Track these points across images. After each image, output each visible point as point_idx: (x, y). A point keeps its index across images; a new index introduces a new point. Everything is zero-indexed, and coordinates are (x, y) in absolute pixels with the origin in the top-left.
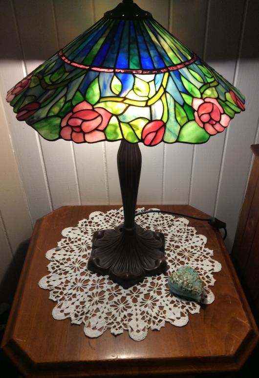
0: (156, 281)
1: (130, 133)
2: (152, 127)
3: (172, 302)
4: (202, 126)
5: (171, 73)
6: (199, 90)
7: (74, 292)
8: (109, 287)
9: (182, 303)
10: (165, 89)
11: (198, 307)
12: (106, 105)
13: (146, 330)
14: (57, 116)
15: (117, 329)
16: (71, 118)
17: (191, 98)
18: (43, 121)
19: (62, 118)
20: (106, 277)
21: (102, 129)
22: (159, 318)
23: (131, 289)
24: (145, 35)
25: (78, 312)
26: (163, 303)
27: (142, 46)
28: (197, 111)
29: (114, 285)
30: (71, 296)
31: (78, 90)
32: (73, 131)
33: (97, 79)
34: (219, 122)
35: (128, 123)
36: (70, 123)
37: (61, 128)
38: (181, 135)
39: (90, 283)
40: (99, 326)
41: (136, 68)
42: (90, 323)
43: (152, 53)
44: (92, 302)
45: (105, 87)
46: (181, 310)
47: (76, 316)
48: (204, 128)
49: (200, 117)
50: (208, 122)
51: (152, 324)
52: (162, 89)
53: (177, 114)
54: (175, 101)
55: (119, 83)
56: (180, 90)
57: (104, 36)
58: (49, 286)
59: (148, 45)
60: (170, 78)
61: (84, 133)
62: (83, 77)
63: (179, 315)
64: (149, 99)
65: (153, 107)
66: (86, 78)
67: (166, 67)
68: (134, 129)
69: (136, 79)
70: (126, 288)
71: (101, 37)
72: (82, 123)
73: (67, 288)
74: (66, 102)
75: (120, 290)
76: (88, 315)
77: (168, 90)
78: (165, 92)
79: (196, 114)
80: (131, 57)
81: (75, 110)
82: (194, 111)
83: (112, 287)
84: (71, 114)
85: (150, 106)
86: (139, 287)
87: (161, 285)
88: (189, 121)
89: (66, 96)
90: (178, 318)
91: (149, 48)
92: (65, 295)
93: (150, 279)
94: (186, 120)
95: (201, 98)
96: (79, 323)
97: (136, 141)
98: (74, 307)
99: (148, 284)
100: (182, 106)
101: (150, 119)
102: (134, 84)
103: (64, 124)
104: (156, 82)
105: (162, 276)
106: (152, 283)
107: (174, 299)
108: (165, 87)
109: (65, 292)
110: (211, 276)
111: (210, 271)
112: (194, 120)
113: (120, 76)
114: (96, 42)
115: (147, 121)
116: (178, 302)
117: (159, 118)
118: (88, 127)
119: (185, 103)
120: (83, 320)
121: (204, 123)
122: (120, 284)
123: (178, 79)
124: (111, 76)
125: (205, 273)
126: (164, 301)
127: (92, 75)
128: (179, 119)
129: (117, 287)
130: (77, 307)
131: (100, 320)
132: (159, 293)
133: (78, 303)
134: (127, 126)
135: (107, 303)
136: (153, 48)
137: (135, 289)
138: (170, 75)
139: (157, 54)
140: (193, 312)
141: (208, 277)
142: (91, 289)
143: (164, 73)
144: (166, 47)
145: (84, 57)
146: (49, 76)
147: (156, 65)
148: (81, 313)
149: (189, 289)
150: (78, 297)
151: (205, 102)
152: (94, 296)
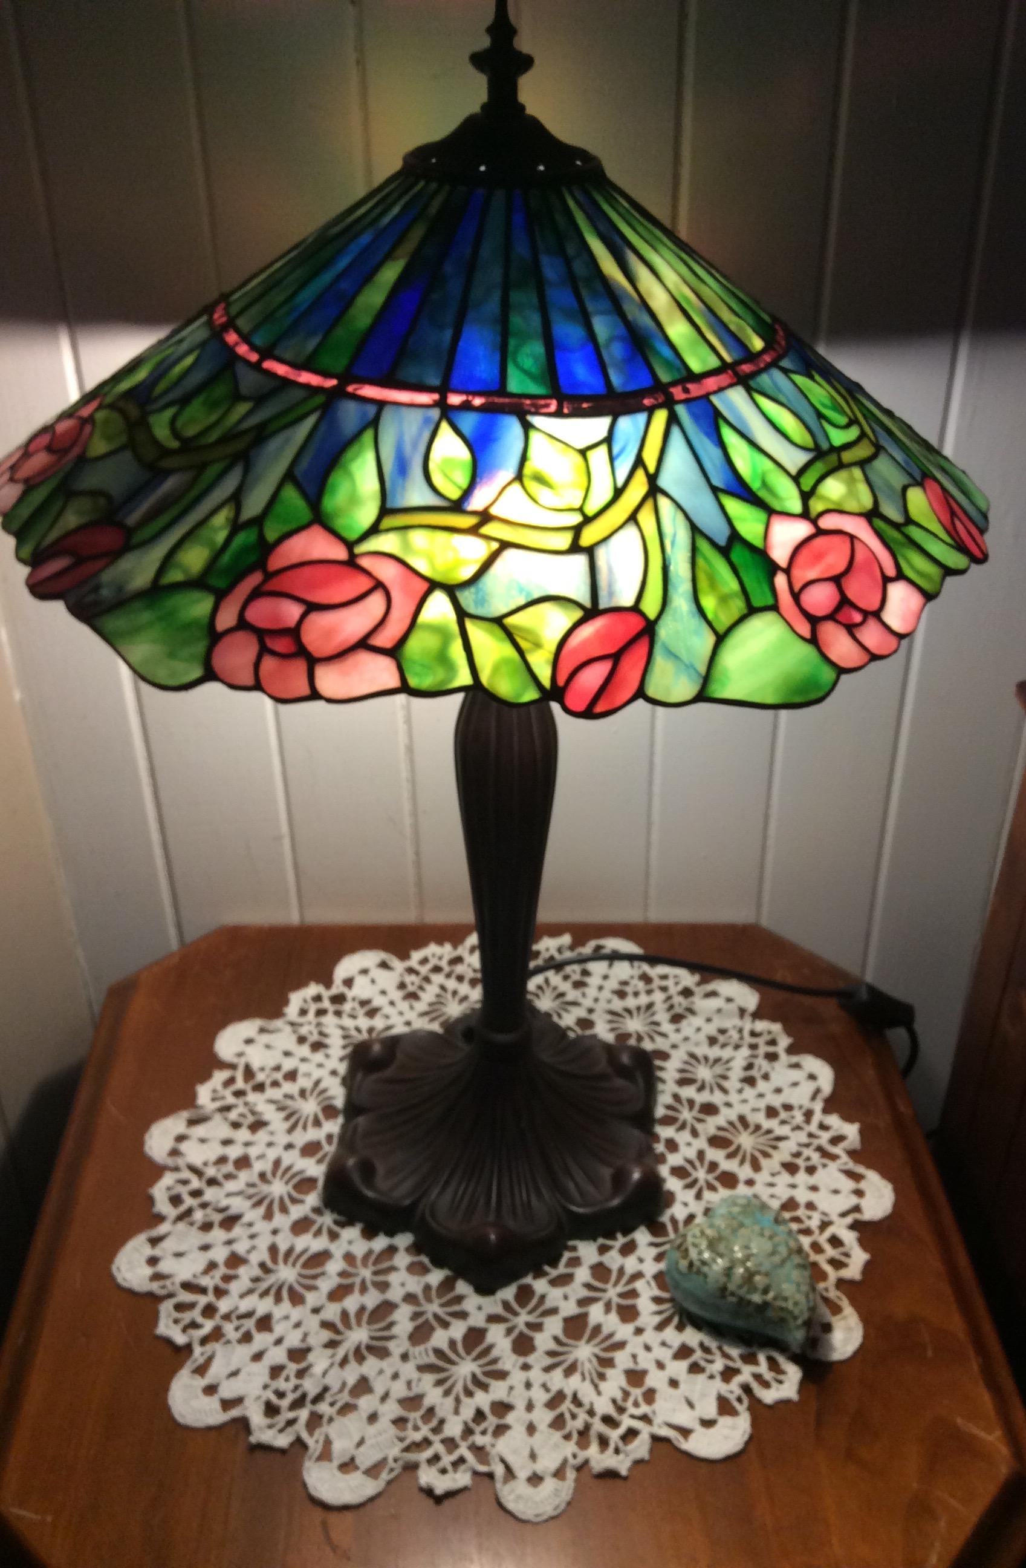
0: (613, 1259)
1: (506, 661)
2: (599, 636)
3: (684, 1352)
4: (807, 634)
5: (681, 410)
6: (796, 479)
7: (264, 1306)
8: (414, 1284)
9: (726, 1356)
10: (652, 479)
11: (793, 1373)
12: (406, 545)
13: (571, 1475)
14: (198, 583)
15: (444, 1471)
16: (256, 594)
17: (762, 516)
18: (137, 605)
19: (220, 596)
20: (404, 1240)
21: (389, 645)
22: (627, 1422)
23: (508, 1293)
24: (570, 251)
25: (281, 1395)
26: (642, 1354)
27: (560, 297)
28: (787, 571)
29: (436, 1277)
30: (250, 1324)
31: (289, 476)
32: (264, 650)
33: (368, 436)
34: (877, 614)
35: (498, 621)
36: (252, 615)
37: (214, 637)
38: (717, 672)
39: (334, 1266)
40: (367, 1457)
41: (534, 389)
42: (328, 1442)
43: (602, 327)
44: (341, 1352)
45: (402, 467)
46: (718, 1386)
47: (271, 1410)
48: (813, 640)
49: (796, 596)
50: (831, 617)
51: (593, 1450)
52: (640, 477)
53: (703, 583)
54: (695, 530)
55: (464, 454)
56: (717, 482)
57: (400, 251)
58: (157, 1277)
59: (584, 293)
60: (676, 432)
61: (312, 662)
62: (309, 422)
63: (710, 1410)
64: (588, 520)
65: (601, 554)
66: (323, 428)
67: (659, 387)
68: (523, 644)
69: (533, 434)
70: (485, 1289)
71: (389, 256)
72: (303, 616)
73: (235, 1287)
74: (236, 527)
75: (459, 1299)
76: (323, 1408)
77: (663, 482)
78: (654, 490)
79: (780, 580)
80: (512, 343)
81: (276, 562)
82: (772, 568)
83: (427, 1288)
84: (255, 579)
85: (590, 551)
86: (540, 1286)
87: (638, 1275)
88: (752, 610)
89: (236, 499)
90: (708, 1423)
91: (590, 307)
92: (227, 1317)
93: (587, 1251)
94: (738, 606)
95: (805, 515)
96: (282, 1441)
97: (531, 695)
98: (261, 1371)
99: (582, 1274)
100: (725, 551)
101: (588, 603)
102: (524, 459)
103: (226, 619)
104: (615, 450)
105: (642, 1236)
106: (600, 1271)
107: (692, 1337)
108: (652, 469)
109: (224, 1306)
110: (849, 1238)
111: (843, 1215)
112: (775, 608)
113: (469, 422)
114: (368, 277)
115: (578, 614)
116: (706, 1350)
117: (628, 601)
118: (330, 633)
119: (735, 537)
120: (300, 1428)
121: (814, 621)
122: (460, 1272)
123: (708, 435)
124: (427, 421)
125: (824, 1225)
126: (648, 1348)
127: (349, 414)
128: (709, 603)
129: (447, 1285)
130: (276, 1371)
131: (371, 1430)
132: (628, 1313)
133: (277, 1355)
134: (492, 633)
135: (405, 1357)
136: (606, 304)
137: (525, 1295)
138: (673, 420)
139: (621, 330)
140: (769, 1396)
141: (835, 1241)
142: (338, 1294)
143: (651, 411)
144: (659, 300)
145: (316, 340)
146: (169, 413)
147: (616, 379)
148: (290, 1398)
149: (756, 1298)
150: (279, 1329)
151: (820, 532)
152: (348, 1326)
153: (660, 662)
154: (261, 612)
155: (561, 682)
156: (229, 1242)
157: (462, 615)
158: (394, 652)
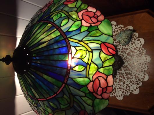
0: (121, 50)
1: (109, 62)
2: (105, 49)
3: (132, 44)
4: (100, 22)
5: (68, 36)
6: (75, 22)
7: (125, 85)
8: (123, 70)
9: (133, 40)
10: (80, 41)
11: (135, 33)
12: (91, 74)
13: (146, 55)
14: (93, 101)
15: (145, 68)
16: (97, 94)
17: (82, 27)
18: (95, 108)
19: (96, 98)
20: (118, 71)
21: (106, 77)
22: (140, 50)
23: (124, 61)
24: (42, 51)
25: (136, 83)
26: (132, 48)
27: (51, 52)
28: (91, 24)
29: (122, 68)
30: (127, 86)
31: (79, 90)
32: (105, 92)
33: (74, 79)
34: (94, 13)
35: (103, 62)
37: (103, 98)
38: (108, 34)
39: (121, 78)
40: (143, 75)
42: (142, 79)
43: (56, 47)
44: (131, 77)
45: (79, 75)
46: (136, 41)
47: (138, 84)
48: (101, 21)
49: (95, 23)
50: (97, 19)
51: (143, 53)
53: (95, 35)
54: (87, 36)
55: (78, 66)
56: (79, 32)
58: (122, 96)
59: (50, 49)
60: (72, 37)
61: (108, 86)
62: (70, 87)
63: (139, 42)
64: (87, 50)
65: (92, 49)
66: (71, 85)
67: (65, 39)
68: (106, 59)
70: (124, 63)
71: (42, 77)
72: (101, 87)
73: (123, 88)
74: (86, 96)
75: (125, 66)
76: (138, 79)
77: (80, 40)
78: (82, 41)
79: (92, 25)
80: (60, 59)
81: (92, 91)
82: (91, 26)
83: (123, 69)
84: (94, 94)
85: (92, 50)
86: (124, 58)
87: (123, 48)
88: (98, 29)
89: (81, 97)
90: (140, 42)
91: (52, 48)
92: (127, 89)
93: (119, 53)
94: (97, 31)
95: (81, 21)
96: (141, 83)
97: (113, 58)
98: (133, 85)
99: (122, 54)
100: (90, 32)
101: (100, 51)
102: (78, 58)
103: (100, 97)
104: (76, 46)
105: (118, 47)
106: (122, 52)
107: (130, 43)
108: (78, 41)
109: (125, 89)
110: (119, 26)
111: (116, 27)
112: (97, 26)
115: (102, 52)
116: (132, 42)
117: (99, 45)
118: (104, 84)
119: (87, 31)
120: (140, 81)
121: (98, 21)
122: (122, 66)
123: (71, 33)
124: (72, 71)
125: (117, 29)
126: (131, 47)
127: (70, 82)
128: (98, 35)
129: (123, 67)
130: (133, 84)
131: (140, 75)
132: (127, 49)
133: (131, 84)
134: (105, 63)
135: (132, 71)
136: (51, 46)
137: (124, 59)
138: (70, 38)
139: (56, 44)
140: (137, 36)
141: (119, 28)
142: (124, 78)
143: (69, 41)
145: (55, 86)
146: (61, 106)
147: (64, 45)
148: (136, 82)
150: (128, 83)
151: (83, 19)
152: (128, 77)
153: (108, 41)
154: (99, 93)
156: (117, 89)
157: (102, 67)
158: (107, 76)
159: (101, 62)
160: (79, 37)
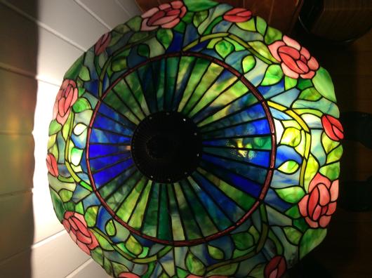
1: (335, 154)
2: (328, 128)
5: (265, 96)
12: (308, 179)
14: (303, 234)
16: (312, 219)
17: (286, 78)
19: (309, 227)
21: (330, 183)
28: (299, 74)
31: (283, 213)
32: (325, 215)
33: (277, 191)
34: (299, 51)
35: (327, 155)
41: (269, 141)
43: (247, 119)
45: (289, 181)
48: (315, 71)
49: (305, 73)
50: (307, 65)
52: (288, 112)
53: (310, 98)
54: (297, 99)
55: (287, 163)
56: (283, 90)
59: (236, 123)
60: (272, 99)
61: (330, 202)
62: (269, 209)
64: (302, 129)
65: (310, 126)
67: (260, 102)
68: (332, 148)
69: (282, 143)
71: (217, 188)
74: (293, 226)
77: (288, 105)
78: (291, 108)
79: (302, 76)
81: (305, 213)
82: (300, 78)
84: (307, 219)
85: (310, 129)
88: (313, 86)
91: (240, 122)
94: (313, 90)
95: (280, 64)
97: (341, 147)
100: (301, 91)
101: (321, 131)
102: (289, 146)
108: (285, 109)
112: (311, 80)
113: (278, 162)
115: (324, 133)
117: (319, 120)
118: (324, 198)
119: (296, 87)
123: (268, 90)
127: (270, 196)
128: (315, 98)
134: (329, 157)
138: (269, 100)
143: (268, 107)
147: (262, 116)
153: (329, 113)
154: (315, 217)
155: (338, 139)
157: (326, 165)
159: (323, 155)
160: (285, 100)
